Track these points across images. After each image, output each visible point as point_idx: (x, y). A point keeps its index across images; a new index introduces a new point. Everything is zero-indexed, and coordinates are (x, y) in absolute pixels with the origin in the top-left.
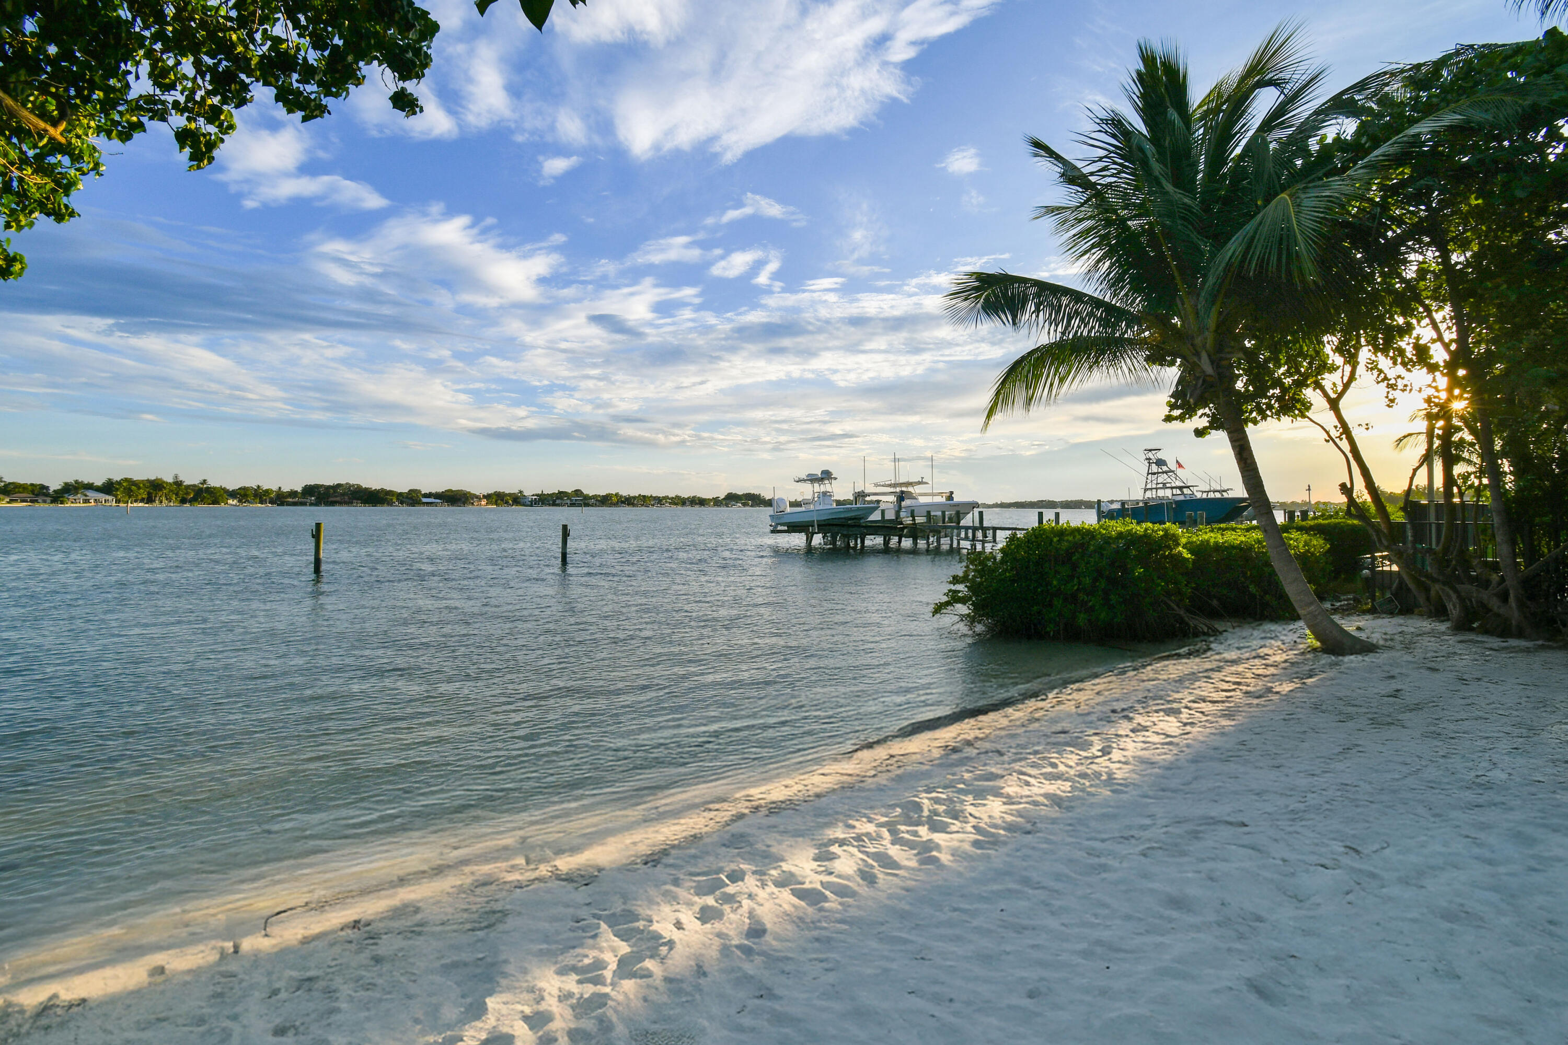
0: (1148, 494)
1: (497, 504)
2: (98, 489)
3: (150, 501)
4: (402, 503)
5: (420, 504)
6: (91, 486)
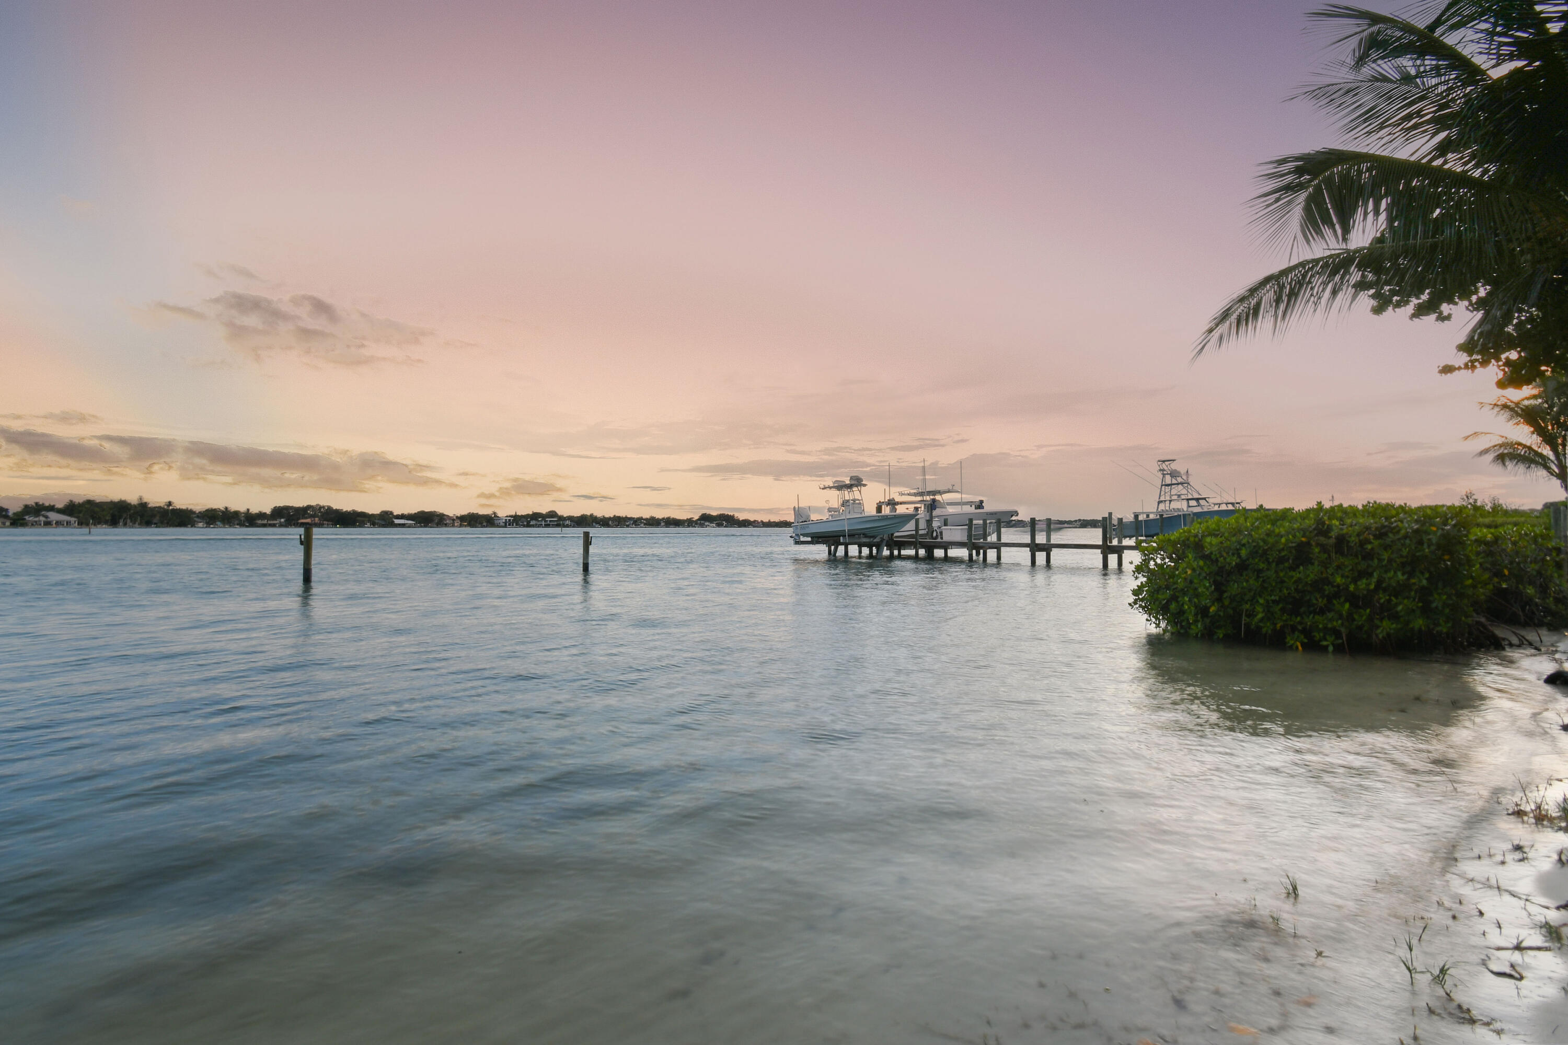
0: (1162, 507)
1: (471, 525)
2: (60, 511)
3: (114, 522)
4: (374, 524)
5: (393, 525)
6: (52, 508)
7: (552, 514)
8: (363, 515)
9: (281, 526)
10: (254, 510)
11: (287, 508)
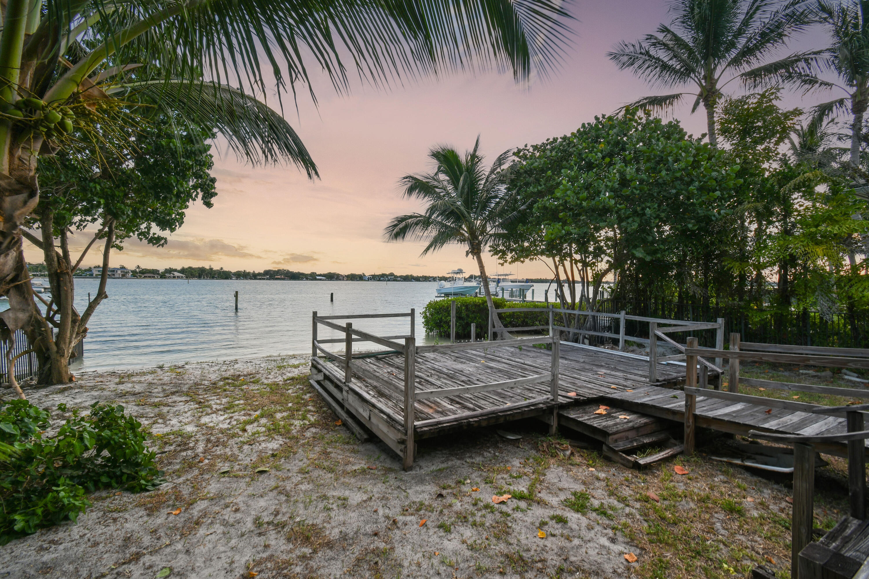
1: (352, 280)
2: (179, 272)
3: (199, 277)
4: (307, 279)
5: (316, 279)
6: (175, 270)
7: (392, 274)
8: (303, 274)
9: (267, 279)
10: (257, 272)
11: (270, 271)
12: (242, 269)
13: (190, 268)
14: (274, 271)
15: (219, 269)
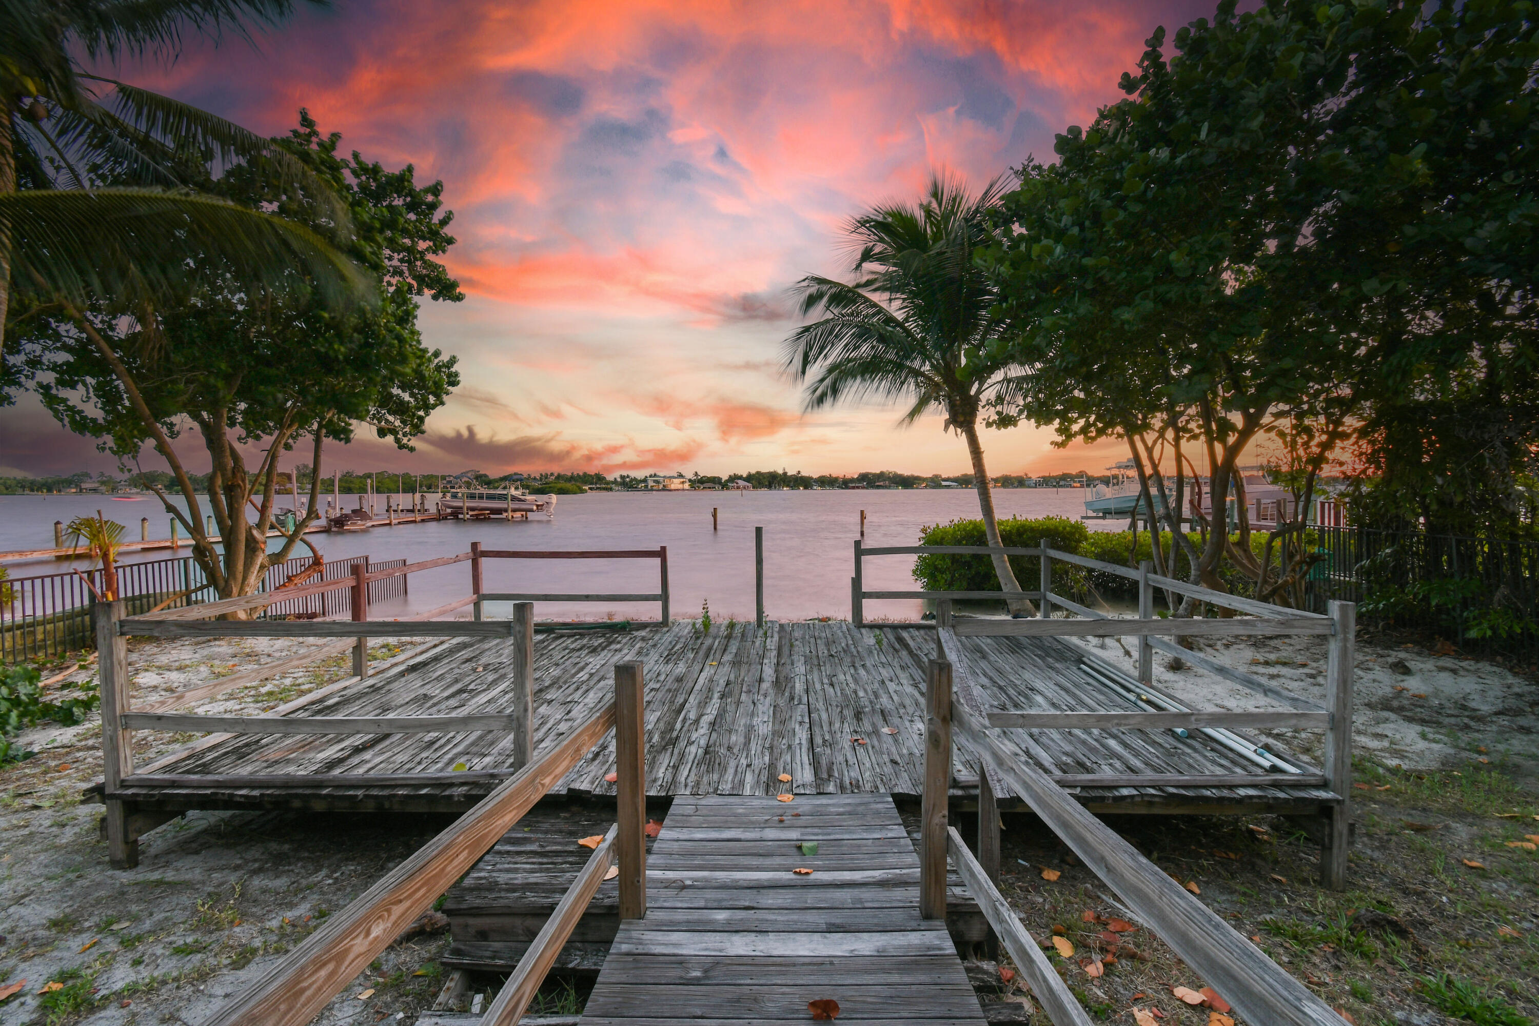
2: (744, 480)
6: (741, 478)
9: (863, 488)
10: (848, 476)
11: (868, 474)
12: (826, 473)
13: (758, 473)
14: (874, 475)
15: (794, 472)
